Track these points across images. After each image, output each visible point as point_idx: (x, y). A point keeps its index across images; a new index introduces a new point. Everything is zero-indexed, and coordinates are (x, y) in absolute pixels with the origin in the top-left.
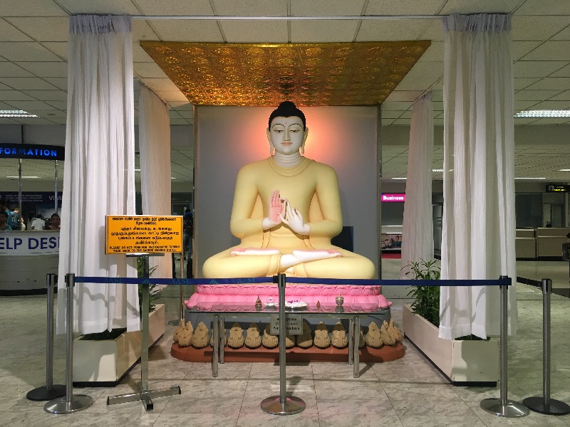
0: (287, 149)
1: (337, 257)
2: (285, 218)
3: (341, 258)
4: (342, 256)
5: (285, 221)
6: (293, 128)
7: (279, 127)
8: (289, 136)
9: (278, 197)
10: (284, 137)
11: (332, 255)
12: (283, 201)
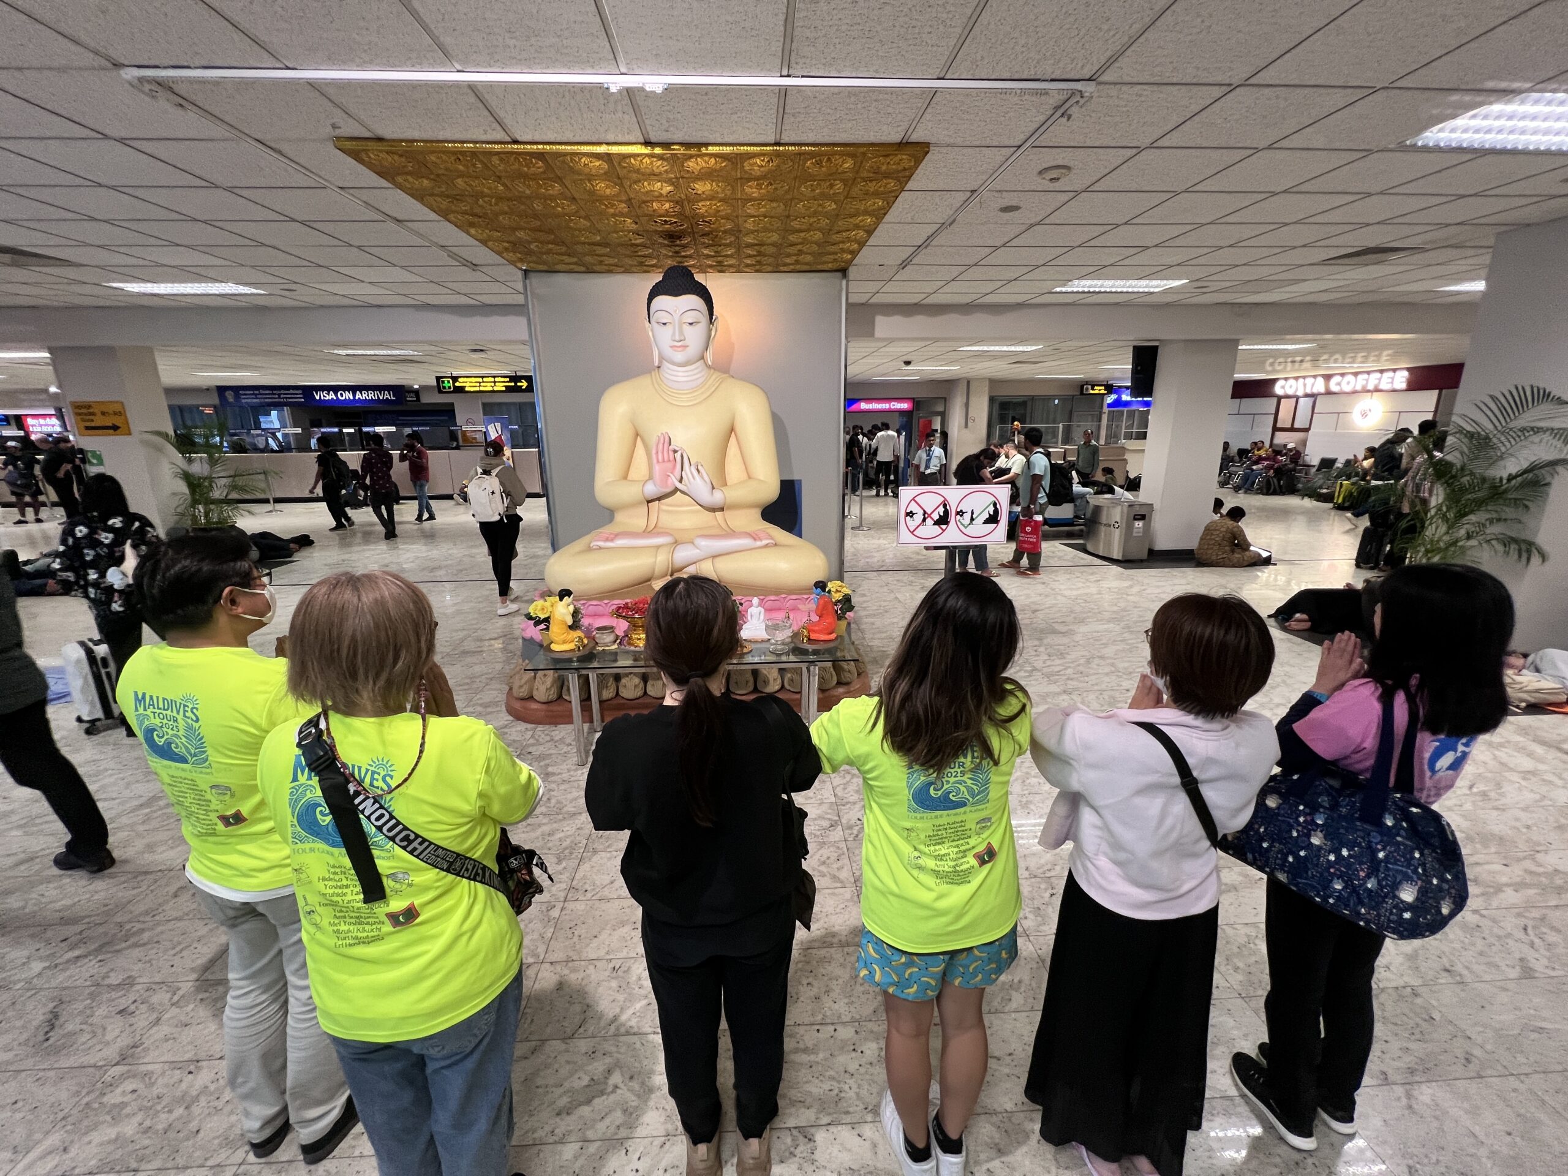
0: (679, 357)
1: (766, 546)
2: (681, 481)
3: (774, 549)
4: (776, 545)
5: (679, 486)
6: (690, 317)
7: (663, 317)
8: (681, 332)
9: (666, 444)
10: (674, 334)
11: (759, 543)
12: (675, 451)
